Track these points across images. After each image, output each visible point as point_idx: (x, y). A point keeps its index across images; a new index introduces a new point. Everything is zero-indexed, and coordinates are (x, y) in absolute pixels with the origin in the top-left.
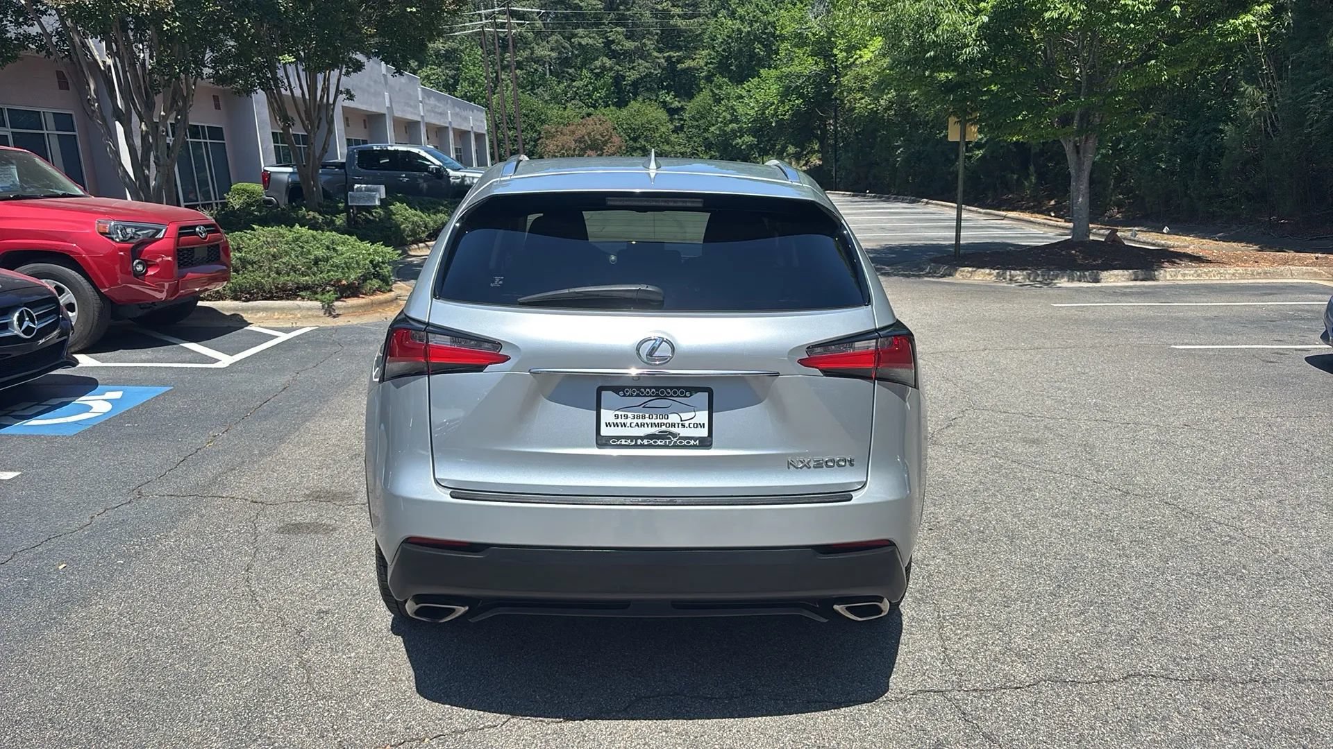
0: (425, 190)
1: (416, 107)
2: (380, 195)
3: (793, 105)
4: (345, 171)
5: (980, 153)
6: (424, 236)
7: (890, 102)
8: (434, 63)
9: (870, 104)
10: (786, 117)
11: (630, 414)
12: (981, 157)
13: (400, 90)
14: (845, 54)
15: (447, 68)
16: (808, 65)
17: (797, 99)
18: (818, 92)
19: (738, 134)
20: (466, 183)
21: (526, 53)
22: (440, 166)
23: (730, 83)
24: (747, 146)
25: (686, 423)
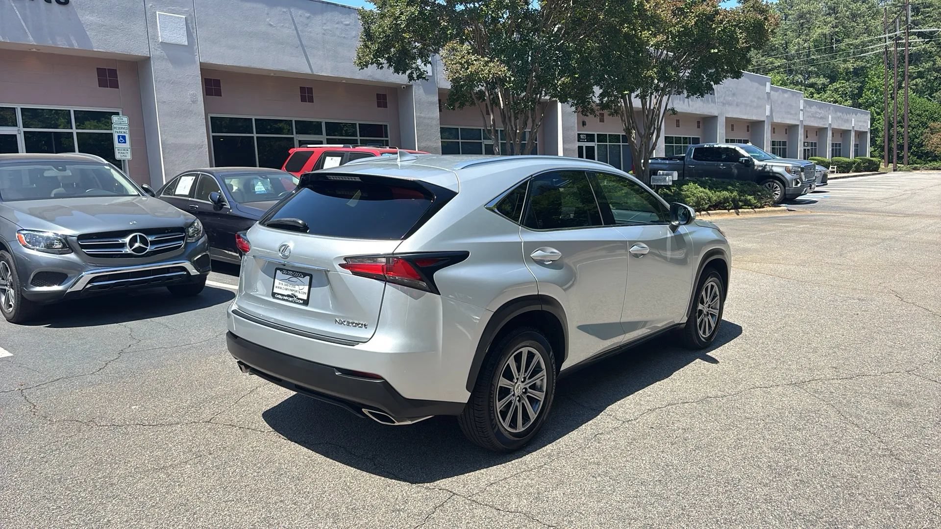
0: (735, 175)
1: (797, 114)
2: (673, 177)
4: (684, 162)
6: (707, 206)
8: (844, 79)
11: (284, 283)
13: (782, 103)
15: (854, 82)
20: (766, 170)
21: (930, 64)
22: (748, 157)
25: (301, 291)
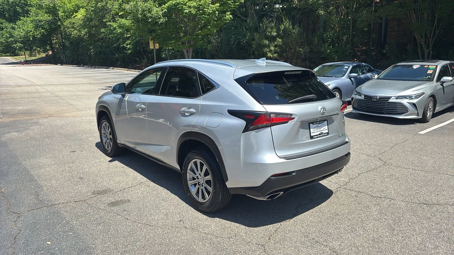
3: (41, 32)
5: (130, 51)
7: (85, 33)
9: (78, 33)
10: (38, 37)
11: (315, 129)
12: (130, 53)
14: (64, 14)
16: (46, 17)
17: (42, 30)
18: (51, 28)
19: (14, 43)
23: (6, 22)
24: (19, 47)
25: (324, 129)
